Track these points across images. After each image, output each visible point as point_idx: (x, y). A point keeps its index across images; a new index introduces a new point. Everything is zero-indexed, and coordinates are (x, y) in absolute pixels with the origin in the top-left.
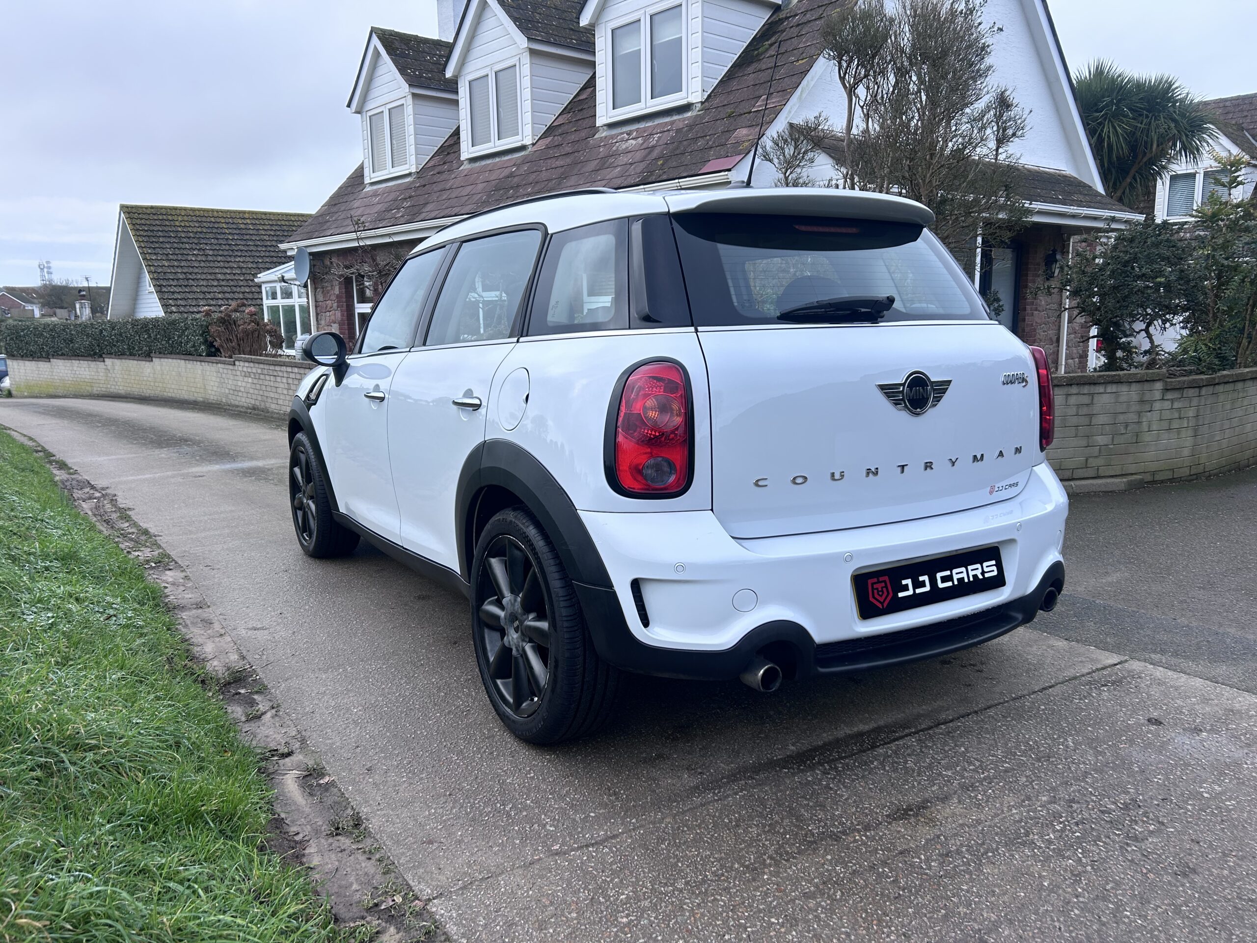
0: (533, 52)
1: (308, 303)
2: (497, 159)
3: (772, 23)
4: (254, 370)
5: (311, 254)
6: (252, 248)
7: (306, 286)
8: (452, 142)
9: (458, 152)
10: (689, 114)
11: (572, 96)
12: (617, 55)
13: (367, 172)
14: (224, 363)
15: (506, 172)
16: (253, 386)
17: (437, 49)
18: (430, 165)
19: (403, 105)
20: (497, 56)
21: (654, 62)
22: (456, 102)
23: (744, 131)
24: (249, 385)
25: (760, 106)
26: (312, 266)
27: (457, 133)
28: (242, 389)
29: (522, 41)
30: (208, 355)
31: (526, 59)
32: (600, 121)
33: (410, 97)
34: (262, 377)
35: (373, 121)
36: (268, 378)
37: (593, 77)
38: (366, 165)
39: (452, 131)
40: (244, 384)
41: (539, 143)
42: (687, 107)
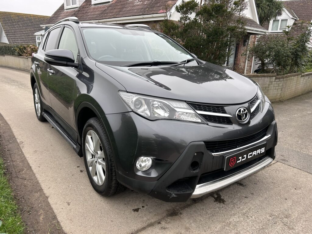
2: (102, 5)
6: (33, 25)
9: (91, 2)
14: (25, 58)
15: (104, 9)
18: (83, 5)
23: (170, 2)
38: (65, 4)
41: (114, 1)
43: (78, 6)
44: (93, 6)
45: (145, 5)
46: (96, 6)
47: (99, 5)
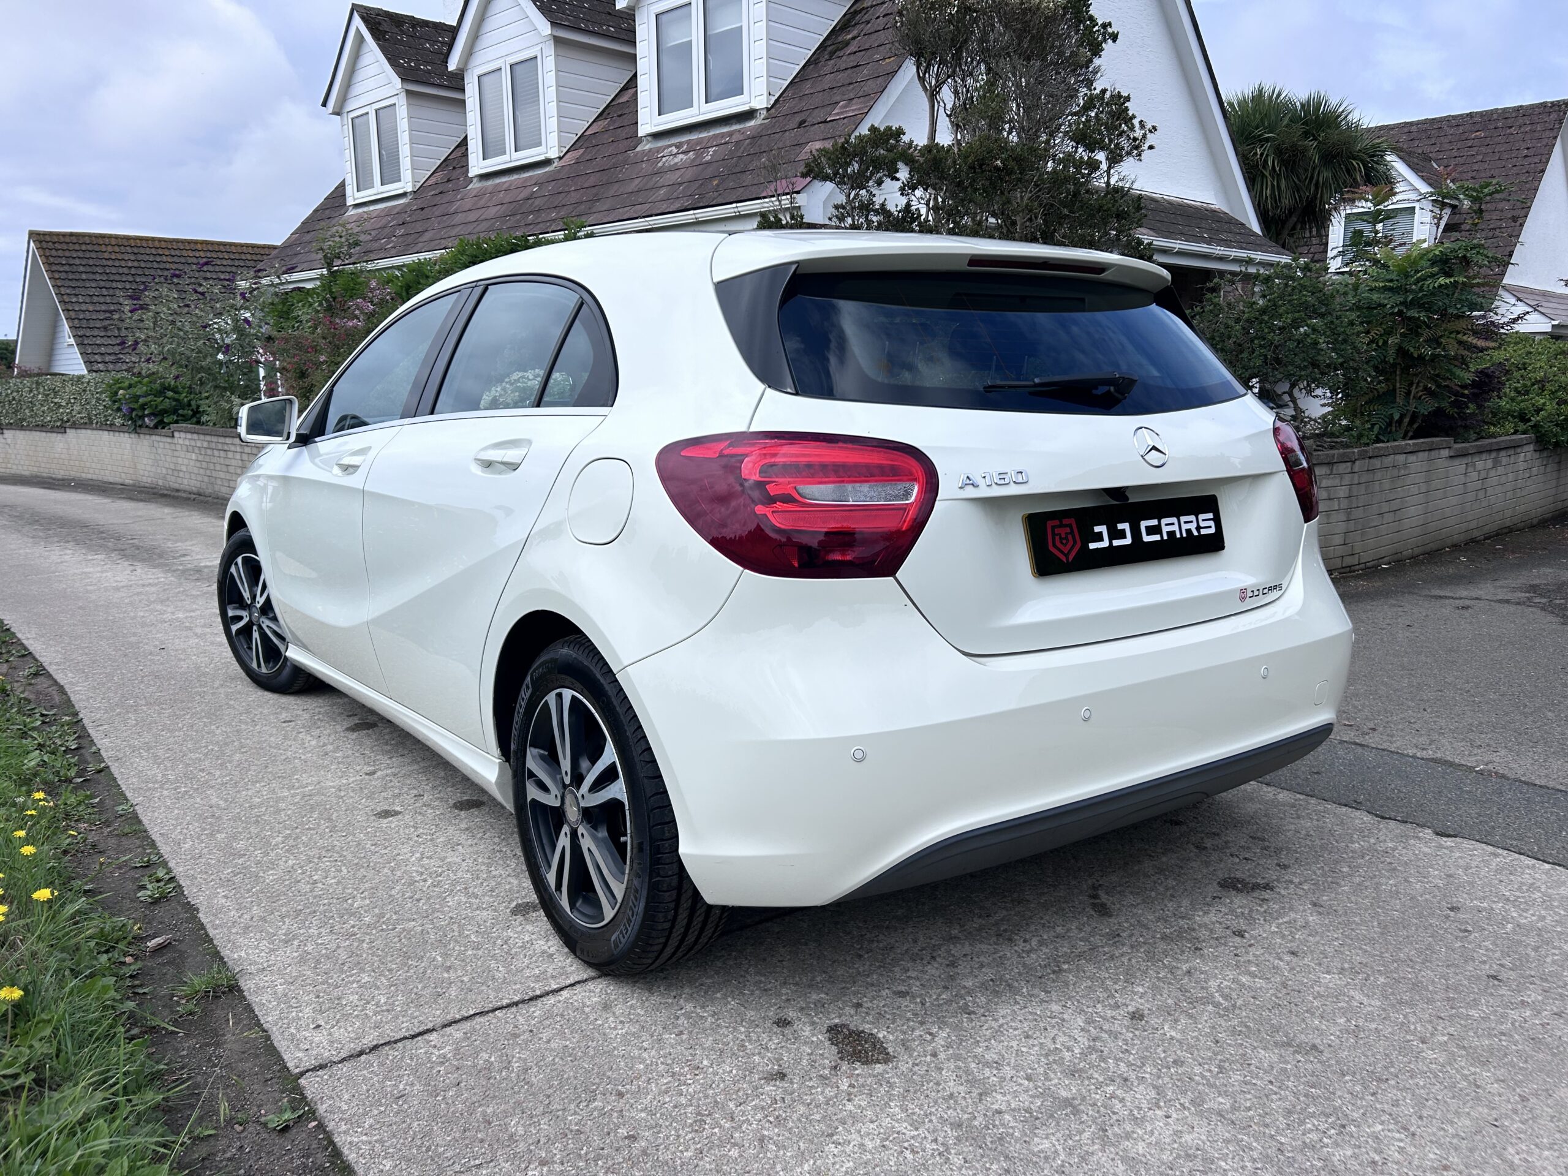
0: (558, 41)
2: (515, 177)
3: (854, 12)
4: (199, 444)
8: (459, 154)
9: (465, 167)
10: (752, 123)
11: (610, 99)
12: (663, 47)
13: (350, 190)
14: (161, 435)
15: (525, 193)
16: (198, 464)
17: (438, 34)
18: (430, 182)
19: (394, 104)
20: (513, 45)
21: (709, 57)
22: (462, 103)
23: (817, 145)
24: (192, 463)
25: (837, 114)
27: (464, 142)
28: (184, 468)
29: (544, 27)
31: (550, 50)
32: (643, 131)
33: (403, 96)
34: (209, 452)
35: (356, 126)
36: (216, 453)
37: (635, 75)
38: (348, 181)
39: (459, 140)
40: (186, 461)
41: (568, 155)
42: (749, 115)
43: (410, 189)
44: (475, 185)
45: (707, 163)
46: (490, 183)
47: (504, 179)
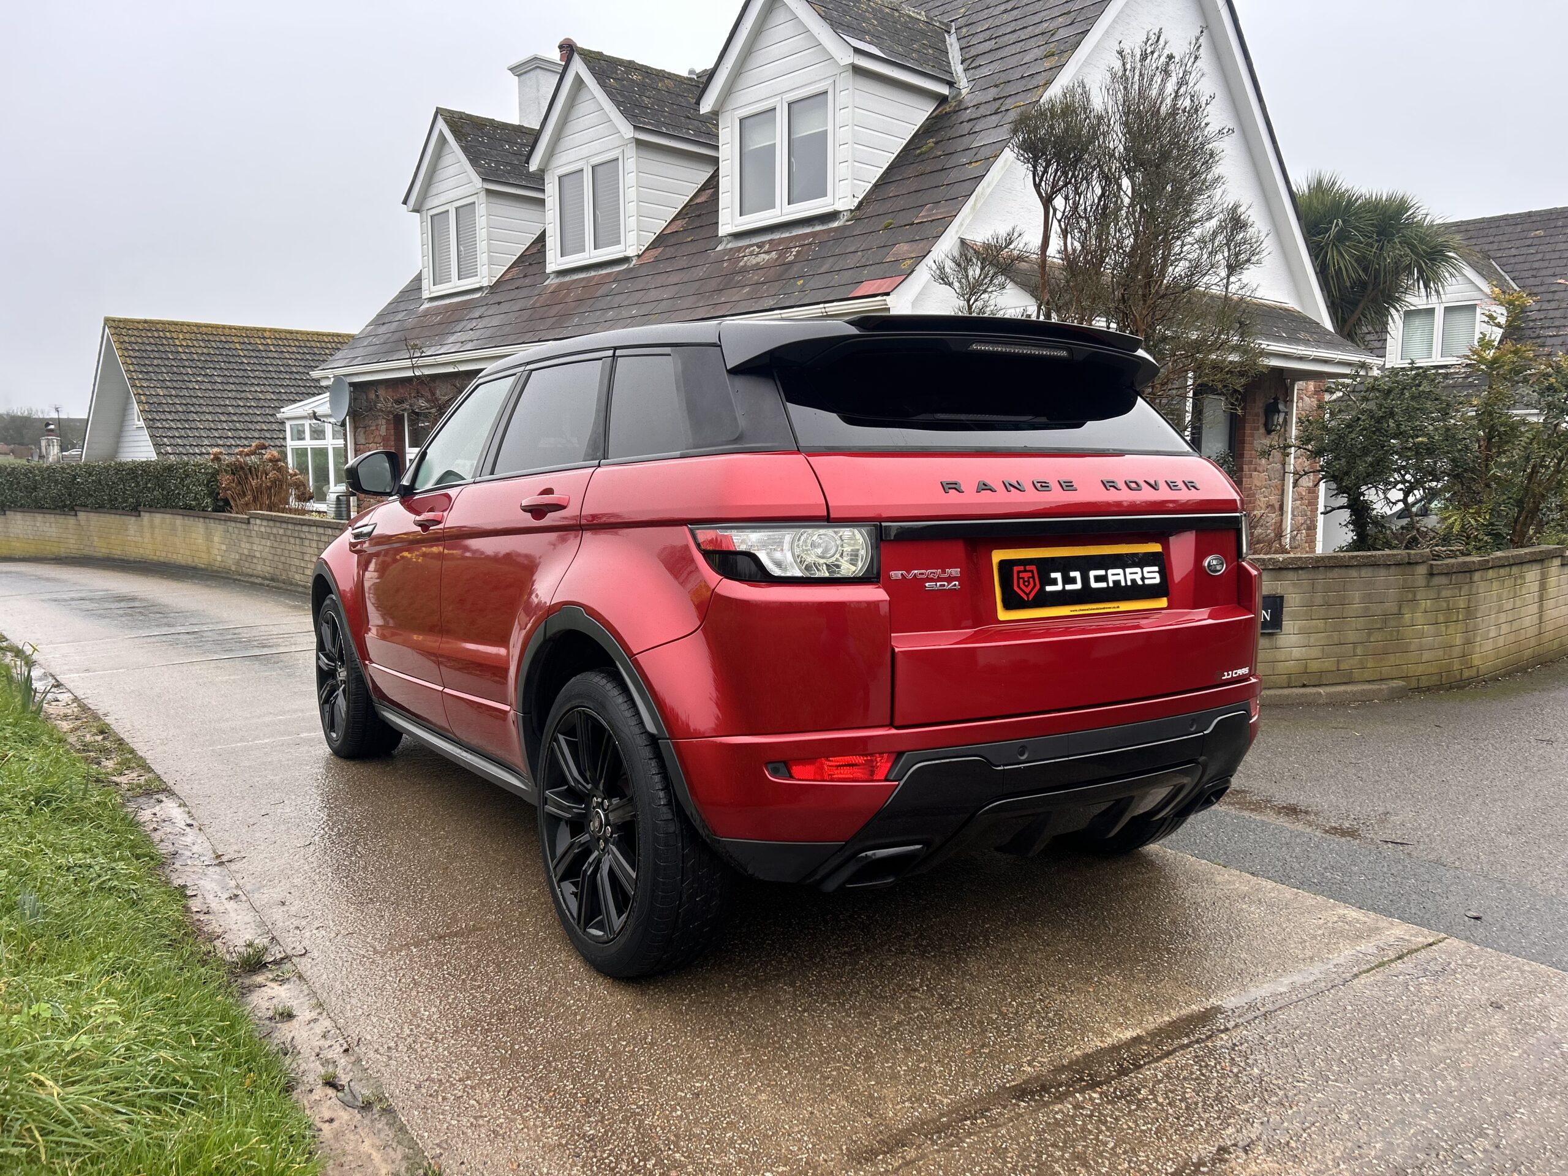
0: (639, 143)
1: (346, 445)
2: (593, 273)
3: (936, 117)
4: (275, 531)
5: (351, 384)
6: (274, 375)
7: (343, 424)
8: (535, 250)
9: (543, 262)
10: (836, 224)
11: (688, 199)
12: (746, 150)
13: (425, 284)
14: (235, 520)
15: (604, 289)
16: (273, 551)
17: (519, 137)
18: (507, 277)
19: (474, 203)
20: (596, 146)
21: (793, 160)
22: (541, 202)
23: (904, 247)
24: (267, 549)
25: (923, 217)
26: (353, 400)
27: (542, 238)
28: (258, 555)
29: (627, 131)
30: (214, 510)
31: (631, 151)
32: (723, 230)
33: (483, 194)
34: (285, 539)
35: (437, 221)
36: (292, 540)
37: (715, 176)
38: (425, 275)
39: (535, 237)
40: (260, 548)
41: (646, 255)
42: (833, 215)
43: (486, 282)
44: (552, 281)
45: (791, 263)
46: (567, 279)
47: (583, 275)
